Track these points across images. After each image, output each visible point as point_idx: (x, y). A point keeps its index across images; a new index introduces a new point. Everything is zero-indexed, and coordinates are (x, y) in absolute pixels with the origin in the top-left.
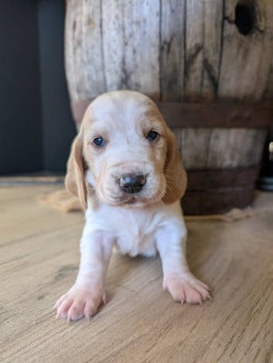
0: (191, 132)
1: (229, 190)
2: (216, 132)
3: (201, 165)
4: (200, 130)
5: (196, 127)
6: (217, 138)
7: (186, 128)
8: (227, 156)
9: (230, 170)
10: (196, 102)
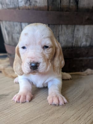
0: (64, 27)
1: (85, 58)
2: (78, 27)
3: (70, 45)
4: (69, 26)
5: (67, 25)
6: (78, 30)
7: (62, 25)
8: (84, 40)
9: (85, 47)
10: (67, 11)
